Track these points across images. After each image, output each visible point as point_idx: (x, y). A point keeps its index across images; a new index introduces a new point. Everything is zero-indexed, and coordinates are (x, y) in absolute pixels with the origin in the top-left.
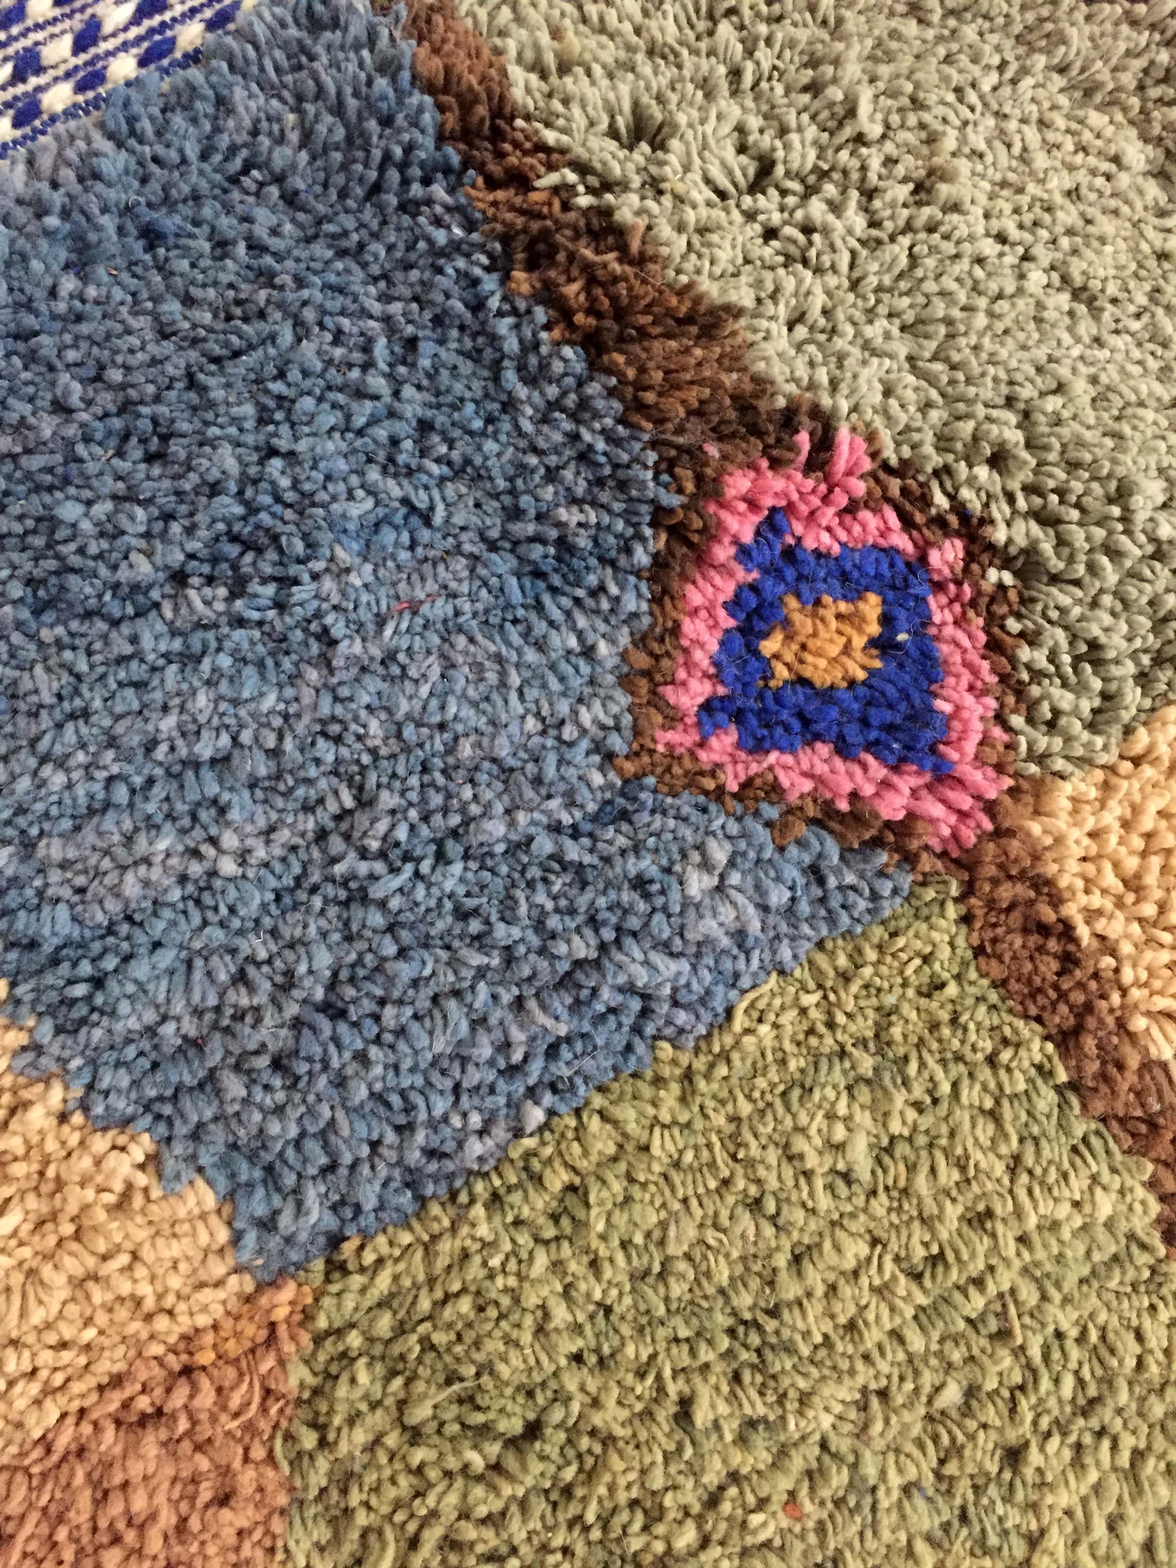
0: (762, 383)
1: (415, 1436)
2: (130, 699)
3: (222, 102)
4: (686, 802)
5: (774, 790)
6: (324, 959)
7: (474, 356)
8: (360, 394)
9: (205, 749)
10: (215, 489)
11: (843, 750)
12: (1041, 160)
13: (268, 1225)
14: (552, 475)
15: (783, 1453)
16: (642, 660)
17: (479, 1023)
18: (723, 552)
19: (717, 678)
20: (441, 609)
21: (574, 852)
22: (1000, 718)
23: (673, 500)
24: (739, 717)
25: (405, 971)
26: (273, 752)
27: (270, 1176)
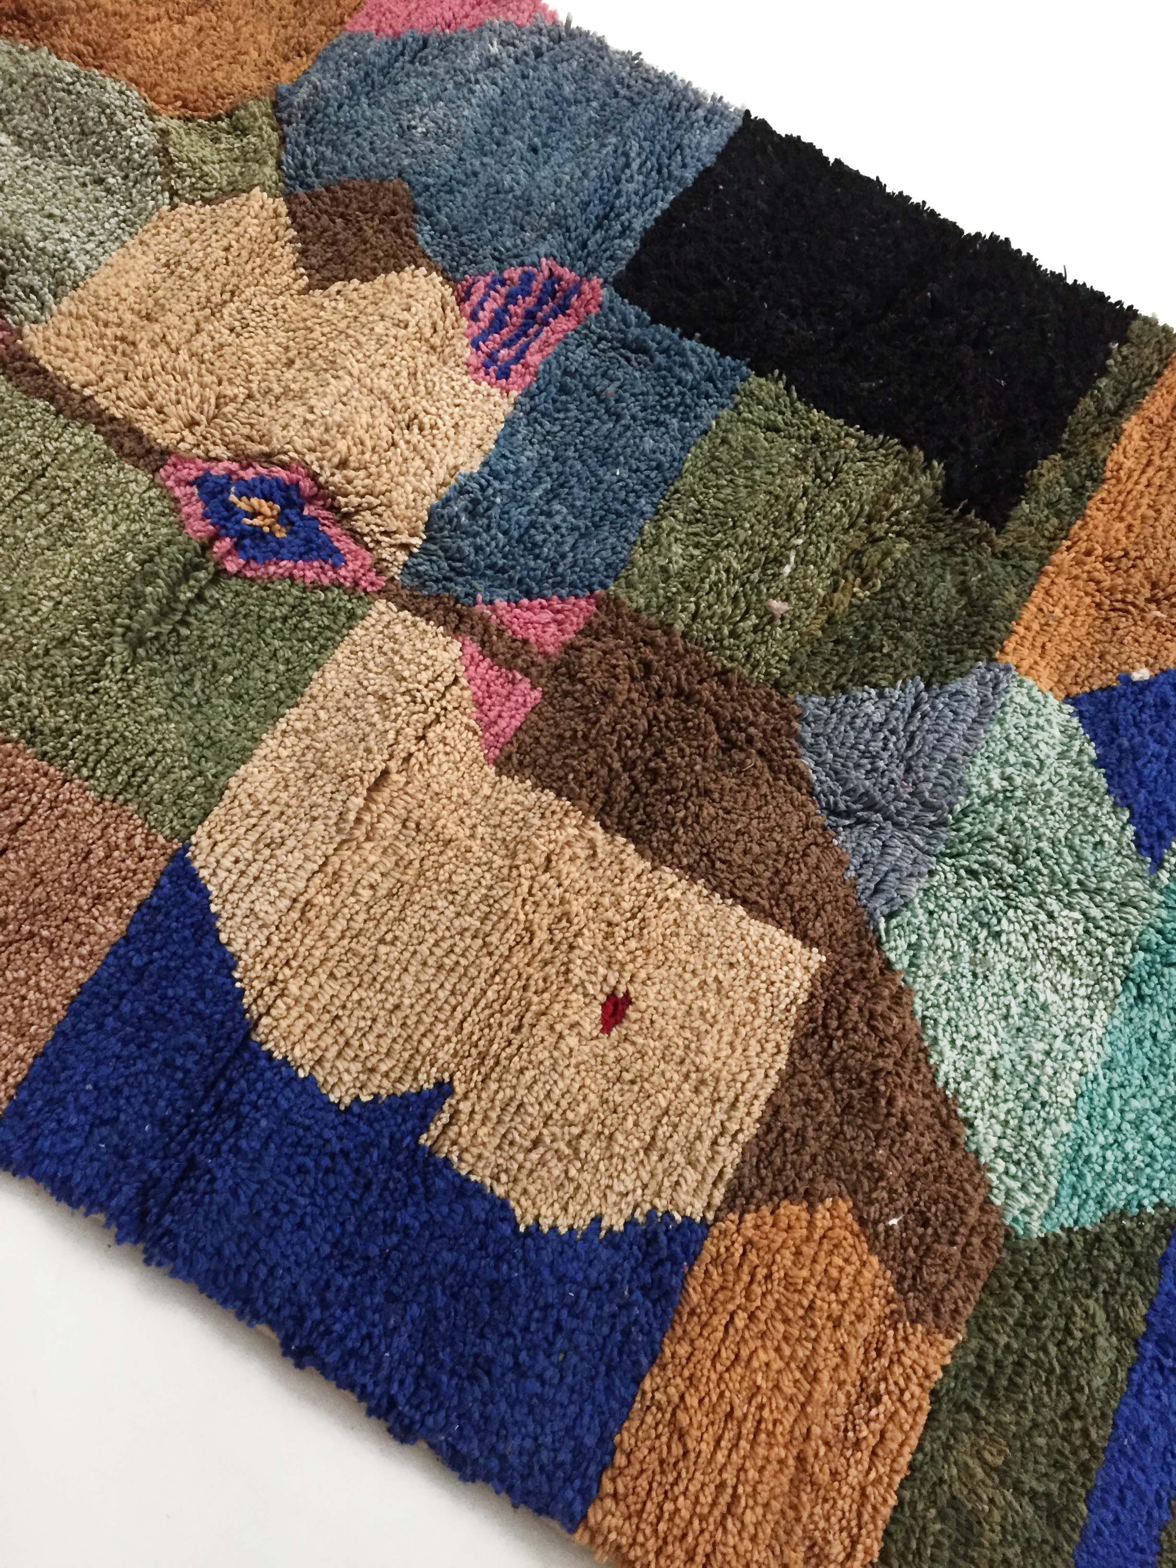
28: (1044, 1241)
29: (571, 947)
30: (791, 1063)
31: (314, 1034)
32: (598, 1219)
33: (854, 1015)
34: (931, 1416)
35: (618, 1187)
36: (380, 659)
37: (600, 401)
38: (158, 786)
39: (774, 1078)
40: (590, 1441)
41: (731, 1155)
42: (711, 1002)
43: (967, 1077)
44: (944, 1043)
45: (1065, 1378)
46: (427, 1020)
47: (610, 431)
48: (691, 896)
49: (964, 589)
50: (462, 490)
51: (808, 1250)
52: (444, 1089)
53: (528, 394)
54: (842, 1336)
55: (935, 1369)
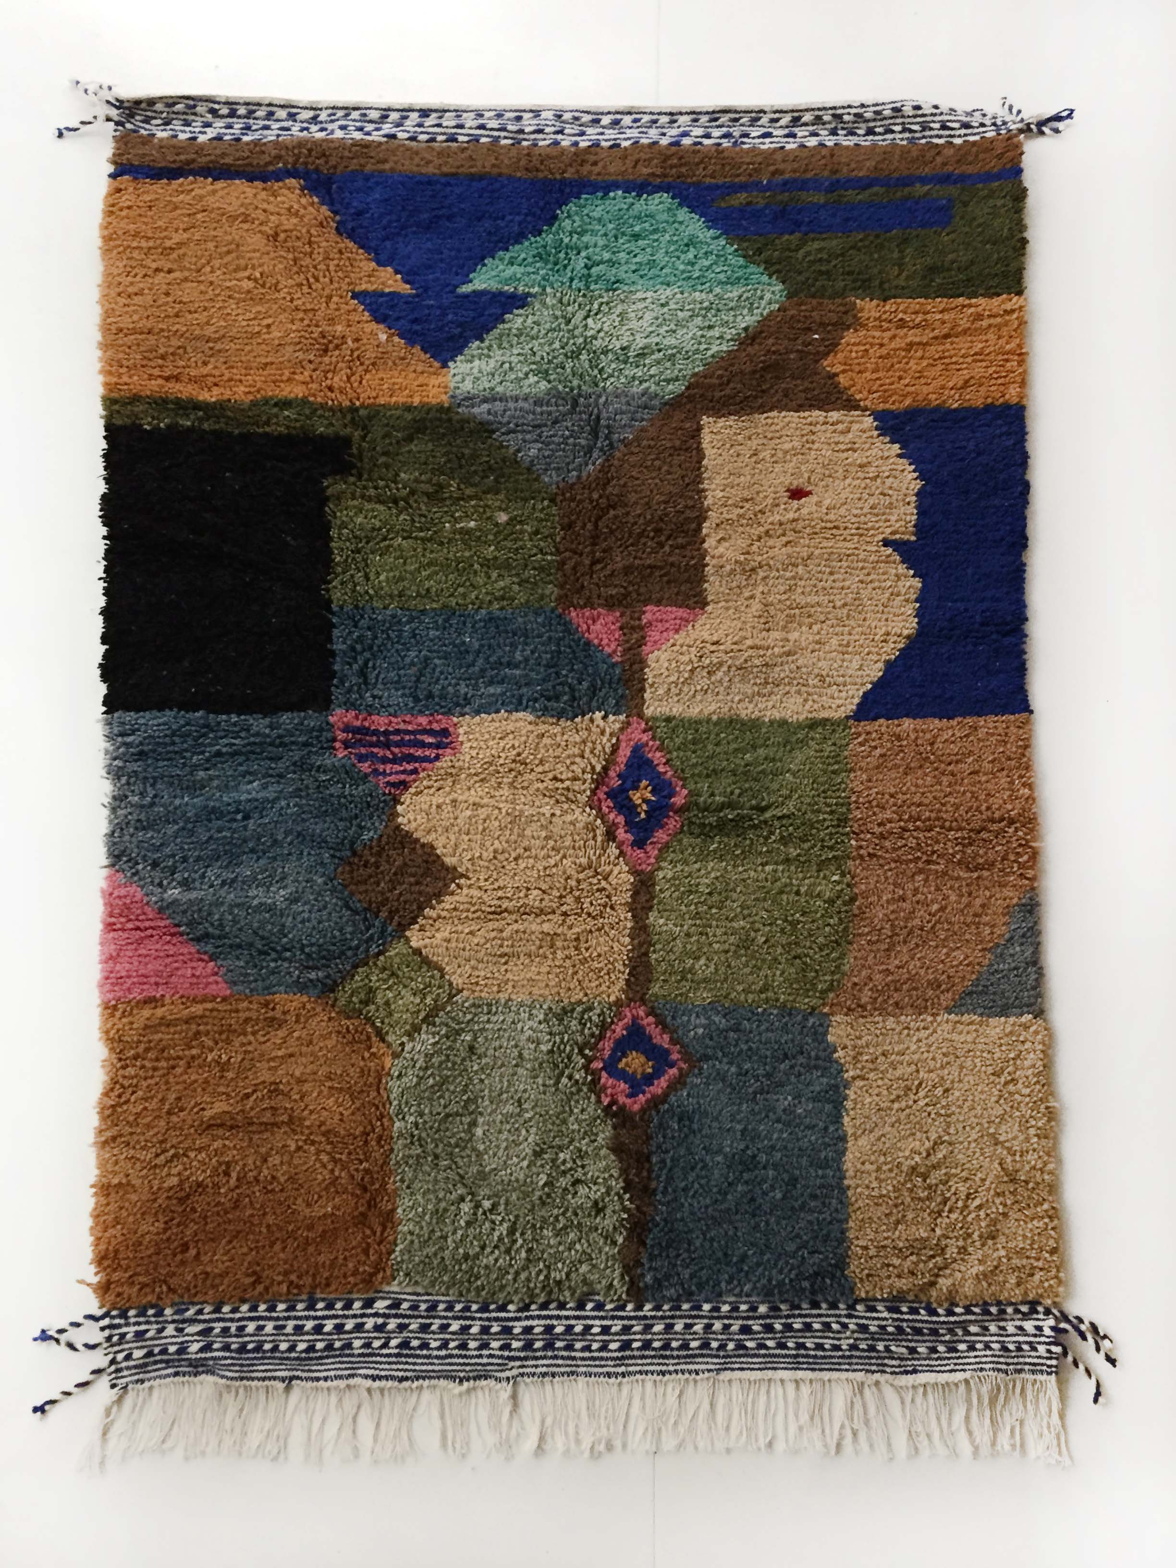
0: (615, 1127)
1: (816, 971)
2: (790, 1146)
3: (691, 1278)
4: (691, 1049)
5: (671, 1039)
6: (782, 1066)
7: (673, 1178)
8: (701, 1186)
9: (780, 1126)
10: (746, 1183)
11: (651, 1038)
12: (503, 1145)
13: (821, 1025)
14: (673, 1138)
15: (753, 923)
16: (679, 1085)
17: (760, 1034)
18: (648, 1096)
19: (665, 1071)
20: (715, 1124)
21: (720, 1054)
22: (612, 1022)
23: (654, 1113)
24: (667, 1060)
25: (768, 1053)
26: (767, 1116)
27: (815, 1033)
28: (783, 282)
29: (781, 524)
30: (771, 410)
31: (897, 611)
32: (899, 456)
33: (728, 391)
34: (895, 297)
35: (880, 454)
36: (685, 689)
37: (422, 675)
38: (828, 748)
39: (784, 413)
40: (989, 416)
41: (834, 415)
42: (766, 454)
43: (721, 337)
44: (709, 353)
45: (842, 255)
46: (860, 565)
47: (439, 658)
48: (713, 486)
49: (410, 439)
50: (545, 710)
51: (857, 368)
52: (886, 543)
53: (449, 713)
54: (885, 341)
55: (875, 302)
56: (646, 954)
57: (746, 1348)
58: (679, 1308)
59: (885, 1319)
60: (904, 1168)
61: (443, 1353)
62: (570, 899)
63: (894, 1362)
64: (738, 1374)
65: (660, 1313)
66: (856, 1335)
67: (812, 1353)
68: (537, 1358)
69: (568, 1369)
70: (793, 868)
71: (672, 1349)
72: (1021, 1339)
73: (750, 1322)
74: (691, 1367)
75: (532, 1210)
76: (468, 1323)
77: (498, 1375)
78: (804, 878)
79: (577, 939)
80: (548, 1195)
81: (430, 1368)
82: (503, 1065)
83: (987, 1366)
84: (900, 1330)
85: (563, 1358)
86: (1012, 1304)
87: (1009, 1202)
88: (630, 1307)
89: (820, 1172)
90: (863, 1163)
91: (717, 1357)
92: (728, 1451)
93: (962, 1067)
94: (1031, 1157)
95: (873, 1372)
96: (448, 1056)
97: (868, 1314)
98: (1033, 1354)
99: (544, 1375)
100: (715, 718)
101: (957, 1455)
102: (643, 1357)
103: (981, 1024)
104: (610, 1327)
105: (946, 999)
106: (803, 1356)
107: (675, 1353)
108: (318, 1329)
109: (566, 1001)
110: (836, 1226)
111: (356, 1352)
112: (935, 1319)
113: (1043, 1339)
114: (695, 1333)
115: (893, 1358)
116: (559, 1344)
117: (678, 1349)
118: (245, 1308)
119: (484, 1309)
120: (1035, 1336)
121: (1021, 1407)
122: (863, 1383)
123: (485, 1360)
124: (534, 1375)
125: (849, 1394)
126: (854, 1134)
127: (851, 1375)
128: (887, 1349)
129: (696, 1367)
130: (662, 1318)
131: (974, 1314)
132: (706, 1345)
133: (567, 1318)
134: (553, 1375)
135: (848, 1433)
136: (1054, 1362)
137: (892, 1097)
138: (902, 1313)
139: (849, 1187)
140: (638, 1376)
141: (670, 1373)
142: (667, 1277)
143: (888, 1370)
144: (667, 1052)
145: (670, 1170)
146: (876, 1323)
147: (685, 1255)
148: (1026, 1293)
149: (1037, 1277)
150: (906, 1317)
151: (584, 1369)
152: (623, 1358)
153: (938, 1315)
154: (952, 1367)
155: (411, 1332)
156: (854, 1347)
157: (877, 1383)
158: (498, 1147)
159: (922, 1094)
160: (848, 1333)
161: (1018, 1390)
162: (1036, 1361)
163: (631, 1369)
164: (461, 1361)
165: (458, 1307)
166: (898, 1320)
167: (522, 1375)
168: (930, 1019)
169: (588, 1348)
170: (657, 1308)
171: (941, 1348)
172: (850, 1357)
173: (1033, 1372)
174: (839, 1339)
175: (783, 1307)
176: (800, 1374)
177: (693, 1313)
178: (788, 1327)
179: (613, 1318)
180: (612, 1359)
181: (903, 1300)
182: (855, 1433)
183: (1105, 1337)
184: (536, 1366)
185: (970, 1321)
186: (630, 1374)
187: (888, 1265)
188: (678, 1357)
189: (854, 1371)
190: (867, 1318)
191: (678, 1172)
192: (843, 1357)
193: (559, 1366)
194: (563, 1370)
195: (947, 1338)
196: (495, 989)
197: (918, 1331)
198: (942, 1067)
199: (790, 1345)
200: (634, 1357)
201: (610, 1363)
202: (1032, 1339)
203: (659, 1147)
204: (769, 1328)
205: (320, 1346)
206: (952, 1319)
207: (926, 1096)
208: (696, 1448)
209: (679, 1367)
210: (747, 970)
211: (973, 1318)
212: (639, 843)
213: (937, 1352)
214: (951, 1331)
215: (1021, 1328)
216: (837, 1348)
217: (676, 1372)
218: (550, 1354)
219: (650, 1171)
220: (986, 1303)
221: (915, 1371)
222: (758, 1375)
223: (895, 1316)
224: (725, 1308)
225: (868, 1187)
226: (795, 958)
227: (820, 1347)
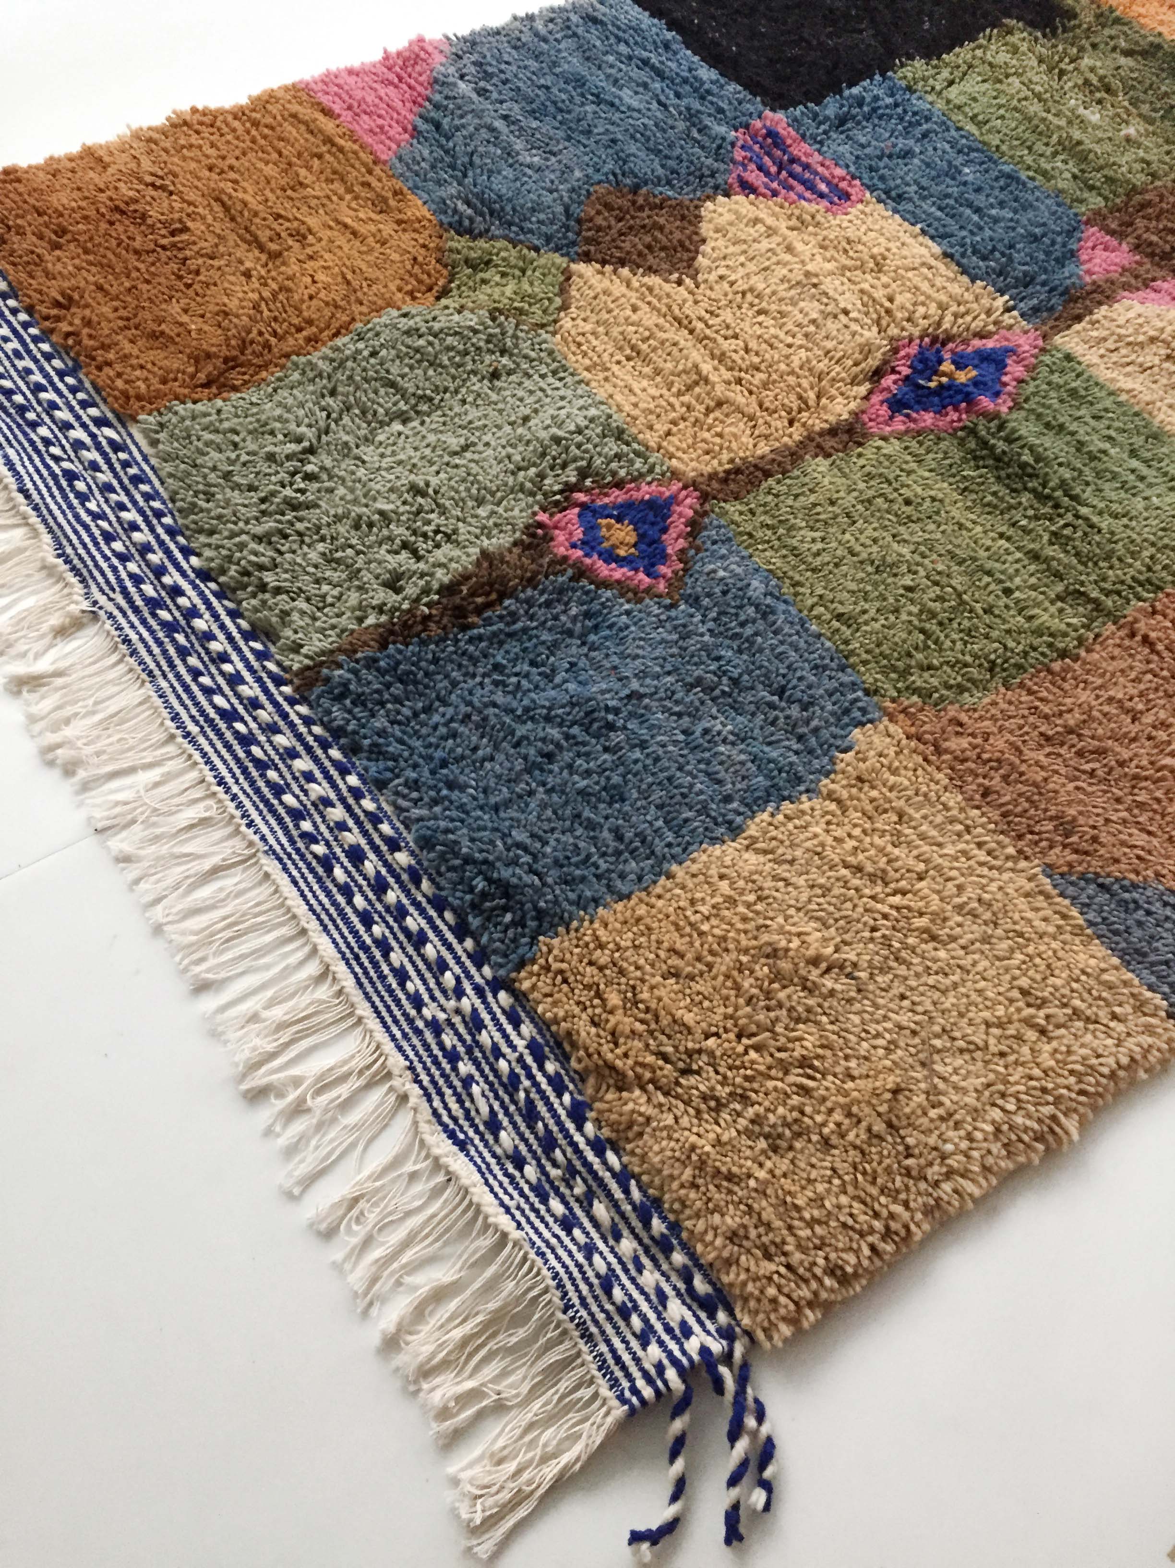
0: (517, 542)
2: (664, 764)
4: (689, 580)
5: (682, 551)
6: (764, 694)
7: (501, 643)
8: (518, 685)
9: (681, 737)
11: (665, 530)
12: (402, 457)
13: (864, 712)
14: (555, 617)
15: (917, 563)
16: (630, 595)
18: (588, 561)
19: (636, 570)
20: (615, 659)
21: (713, 615)
22: (649, 483)
23: (569, 576)
24: (653, 565)
25: (766, 667)
26: (679, 715)
27: (847, 712)
56: (767, 474)
57: (329, 870)
58: (325, 746)
59: (514, 1048)
60: (765, 938)
61: (87, 519)
62: (761, 376)
63: (454, 1106)
64: (283, 881)
65: (302, 729)
66: (457, 1020)
67: (386, 969)
68: (144, 622)
69: (152, 666)
70: (1032, 568)
71: (263, 776)
72: (644, 1307)
73: (371, 855)
74: (254, 815)
75: (338, 519)
76: (143, 526)
77: (94, 589)
78: (1033, 588)
79: (719, 404)
80: (371, 525)
81: (57, 513)
82: (500, 411)
83: (553, 1262)
84: (513, 1083)
85: (165, 652)
86: (692, 1255)
87: (851, 1136)
88: (287, 689)
89: (660, 823)
90: (722, 877)
91: (292, 842)
92: (158, 930)
93: (986, 939)
94: (955, 1138)
95: (417, 1081)
96: (466, 353)
97: (503, 1019)
98: (635, 1344)
99: (127, 641)
100: (1123, 397)
101: (366, 1312)
102: (228, 747)
103: (1078, 931)
104: (243, 681)
105: (1058, 856)
106: (372, 959)
107: (261, 784)
108: (38, 388)
109: (634, 430)
110: (600, 888)
111: (33, 436)
112: (570, 1126)
113: (673, 1346)
114: (306, 792)
115: (460, 1101)
116: (180, 638)
117: (268, 783)
118: (23, 317)
119: (171, 532)
120: (669, 1330)
121: (525, 1388)
122: (389, 1075)
123: (104, 565)
124: (119, 628)
125: (358, 1063)
126: (754, 840)
127: (389, 1047)
128: (468, 1081)
129: (258, 820)
130: (299, 737)
131: (627, 1191)
132: (297, 815)
133: (222, 627)
134: (134, 653)
135: (292, 1096)
136: (648, 1392)
137: (850, 859)
138: (541, 1068)
139: (670, 876)
140: (197, 756)
141: (228, 790)
142: (359, 700)
143: (437, 1103)
144: (664, 557)
145: (510, 635)
146: (497, 1036)
147: (406, 712)
148: (729, 1263)
149: (768, 1267)
150: (540, 1077)
151: (164, 684)
152: (210, 722)
153: (580, 1128)
154: (512, 1204)
155: (94, 478)
156: (435, 1027)
157: (404, 1098)
158: (394, 454)
159: (897, 900)
160: (452, 1004)
161: (553, 1357)
162: (626, 1358)
163: (202, 740)
164: (87, 540)
165: (156, 504)
166: (526, 1067)
167: (111, 616)
168: (1011, 850)
169: (196, 674)
170: (308, 721)
171: (530, 1171)
172: (418, 1032)
173: (603, 1366)
174: (433, 998)
175: (425, 884)
176: (341, 968)
177: (333, 772)
178: (400, 913)
179: (259, 680)
180: (202, 712)
181: (564, 1058)
182: (299, 1109)
183: (767, 1486)
184: (133, 626)
185: (609, 1195)
186: (193, 742)
187: (598, 995)
188: (258, 791)
189: (400, 1049)
190: (494, 1018)
191: (514, 647)
192: (410, 1021)
193: (150, 652)
194: (148, 659)
195: (554, 1173)
196: (587, 362)
197: (531, 1115)
198: (959, 908)
199: (377, 930)
200: (220, 735)
201: (194, 711)
202: (658, 1327)
203: (529, 602)
204: (380, 887)
205: (18, 399)
206: (590, 1156)
207: (898, 909)
208: (137, 882)
209: (242, 797)
210: (853, 586)
211: (619, 1194)
212: (897, 405)
213: (520, 1166)
214: (571, 1171)
215: (662, 1297)
216: (417, 1002)
217: (234, 797)
218: (161, 635)
219: (489, 605)
220: (657, 1203)
221: (462, 1146)
222: (301, 909)
223: (529, 1060)
224: (368, 804)
225: (693, 902)
226: (922, 631)
227: (402, 976)
